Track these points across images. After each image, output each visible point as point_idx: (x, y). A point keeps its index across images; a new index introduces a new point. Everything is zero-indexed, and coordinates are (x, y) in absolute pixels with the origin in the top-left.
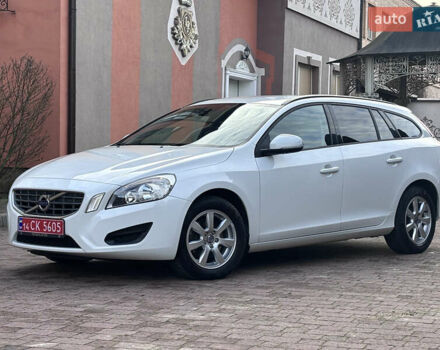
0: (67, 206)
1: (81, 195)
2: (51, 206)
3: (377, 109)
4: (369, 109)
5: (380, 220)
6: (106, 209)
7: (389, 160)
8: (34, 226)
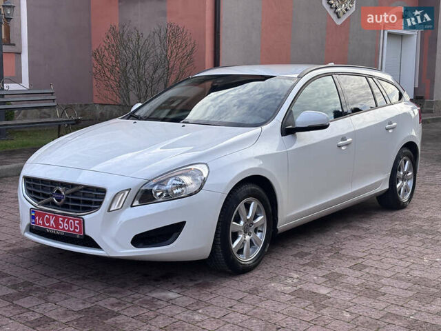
0: (85, 202)
1: (104, 191)
2: (68, 200)
3: (372, 77)
4: (366, 77)
5: (378, 184)
6: (132, 206)
7: (388, 126)
8: (48, 221)
